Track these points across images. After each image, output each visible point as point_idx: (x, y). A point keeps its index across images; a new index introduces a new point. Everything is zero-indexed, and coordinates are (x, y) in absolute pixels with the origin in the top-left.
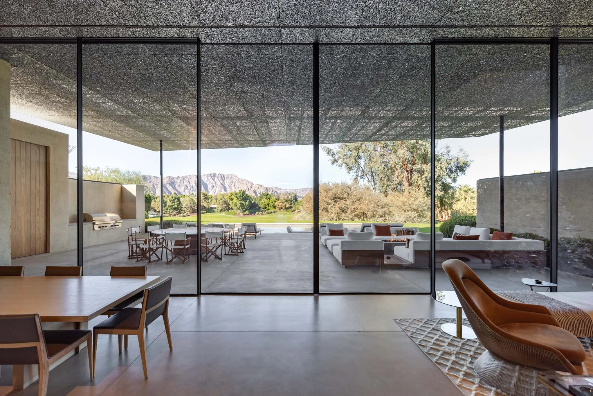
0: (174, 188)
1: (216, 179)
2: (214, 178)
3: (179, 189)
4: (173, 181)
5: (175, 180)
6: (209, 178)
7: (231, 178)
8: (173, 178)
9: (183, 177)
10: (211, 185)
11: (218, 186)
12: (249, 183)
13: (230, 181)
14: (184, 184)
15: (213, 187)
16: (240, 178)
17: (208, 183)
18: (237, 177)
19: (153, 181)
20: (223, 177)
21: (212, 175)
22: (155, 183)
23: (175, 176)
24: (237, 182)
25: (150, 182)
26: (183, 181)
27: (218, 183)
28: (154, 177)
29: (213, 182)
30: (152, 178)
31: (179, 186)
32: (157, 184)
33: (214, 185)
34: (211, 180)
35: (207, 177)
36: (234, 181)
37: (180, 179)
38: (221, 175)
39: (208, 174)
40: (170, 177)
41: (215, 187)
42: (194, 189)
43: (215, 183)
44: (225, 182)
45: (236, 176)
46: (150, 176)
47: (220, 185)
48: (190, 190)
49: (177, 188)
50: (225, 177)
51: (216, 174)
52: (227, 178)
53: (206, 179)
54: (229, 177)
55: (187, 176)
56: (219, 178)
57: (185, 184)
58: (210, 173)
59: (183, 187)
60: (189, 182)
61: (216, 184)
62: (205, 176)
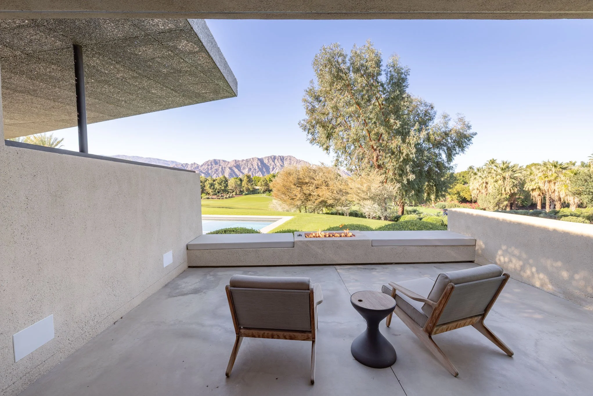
0: (240, 170)
1: (276, 161)
2: (275, 160)
3: (243, 171)
4: (238, 164)
5: (240, 163)
6: (270, 160)
7: (290, 159)
8: (239, 161)
9: (247, 160)
10: (271, 167)
11: (278, 168)
12: (307, 163)
13: (289, 163)
14: (247, 166)
15: (273, 168)
16: (298, 159)
17: (268, 165)
18: (296, 159)
19: (222, 165)
20: (282, 159)
21: (273, 157)
22: (224, 166)
23: (240, 159)
24: (295, 163)
25: (220, 165)
26: (247, 164)
27: (278, 164)
28: (223, 160)
29: (274, 164)
30: (221, 162)
31: (244, 168)
32: (225, 167)
33: (274, 167)
34: (271, 162)
35: (268, 160)
36: (293, 162)
37: (244, 162)
38: (280, 157)
39: (269, 157)
40: (236, 160)
41: (275, 169)
42: (257, 171)
43: (276, 164)
44: (285, 163)
45: (294, 158)
46: (219, 160)
47: (280, 166)
48: (253, 171)
49: (242, 171)
50: (285, 159)
51: (276, 156)
52: (286, 160)
53: (267, 161)
54: (288, 158)
55: (250, 159)
56: (279, 160)
57: (249, 166)
58: (270, 155)
59: (247, 170)
60: (252, 165)
61: (276, 166)
62: (267, 159)
